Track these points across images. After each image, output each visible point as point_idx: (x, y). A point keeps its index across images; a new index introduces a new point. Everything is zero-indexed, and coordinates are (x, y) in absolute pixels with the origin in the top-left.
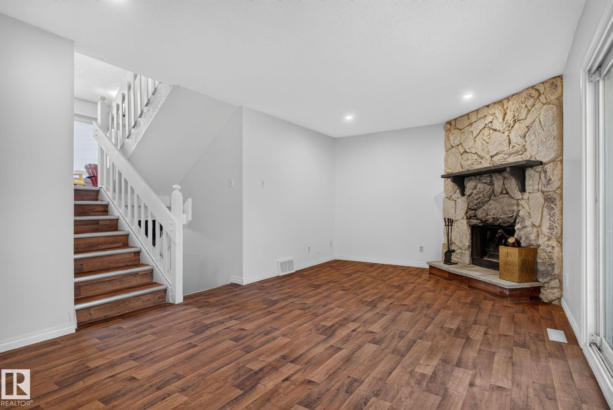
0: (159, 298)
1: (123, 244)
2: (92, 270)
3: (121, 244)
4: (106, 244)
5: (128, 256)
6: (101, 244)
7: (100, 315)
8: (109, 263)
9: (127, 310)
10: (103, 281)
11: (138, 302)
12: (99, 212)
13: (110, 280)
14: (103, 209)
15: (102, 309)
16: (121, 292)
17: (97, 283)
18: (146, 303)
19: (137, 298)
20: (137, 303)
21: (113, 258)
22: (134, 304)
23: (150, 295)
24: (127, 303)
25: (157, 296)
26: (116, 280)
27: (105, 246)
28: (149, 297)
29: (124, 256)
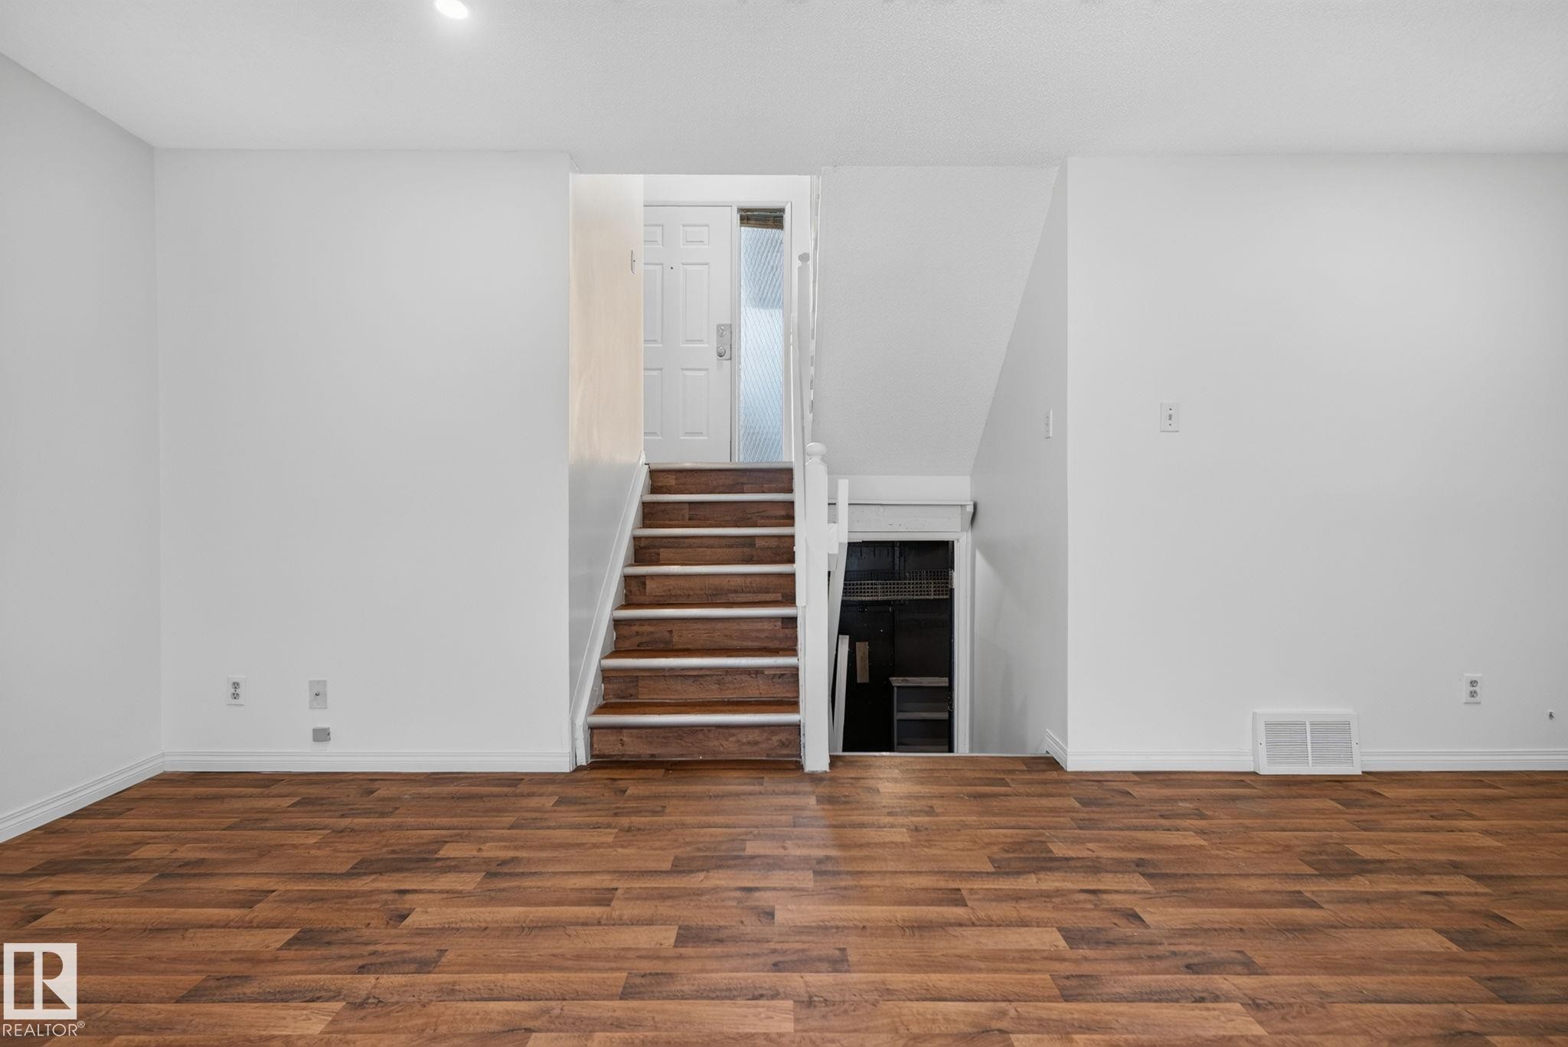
0: (783, 745)
1: (783, 596)
2: (690, 647)
3: (779, 597)
4: (746, 593)
5: (766, 626)
6: (736, 592)
7: (643, 750)
8: (726, 636)
9: (700, 754)
10: (683, 676)
11: (727, 740)
12: (776, 517)
13: (697, 676)
14: (783, 513)
15: (647, 737)
16: (708, 708)
17: (670, 676)
18: (746, 748)
19: (726, 731)
20: (725, 743)
21: (735, 626)
22: (716, 743)
23: (757, 731)
24: (700, 736)
25: (775, 738)
26: (709, 679)
27: (742, 598)
28: (754, 736)
29: (759, 626)
